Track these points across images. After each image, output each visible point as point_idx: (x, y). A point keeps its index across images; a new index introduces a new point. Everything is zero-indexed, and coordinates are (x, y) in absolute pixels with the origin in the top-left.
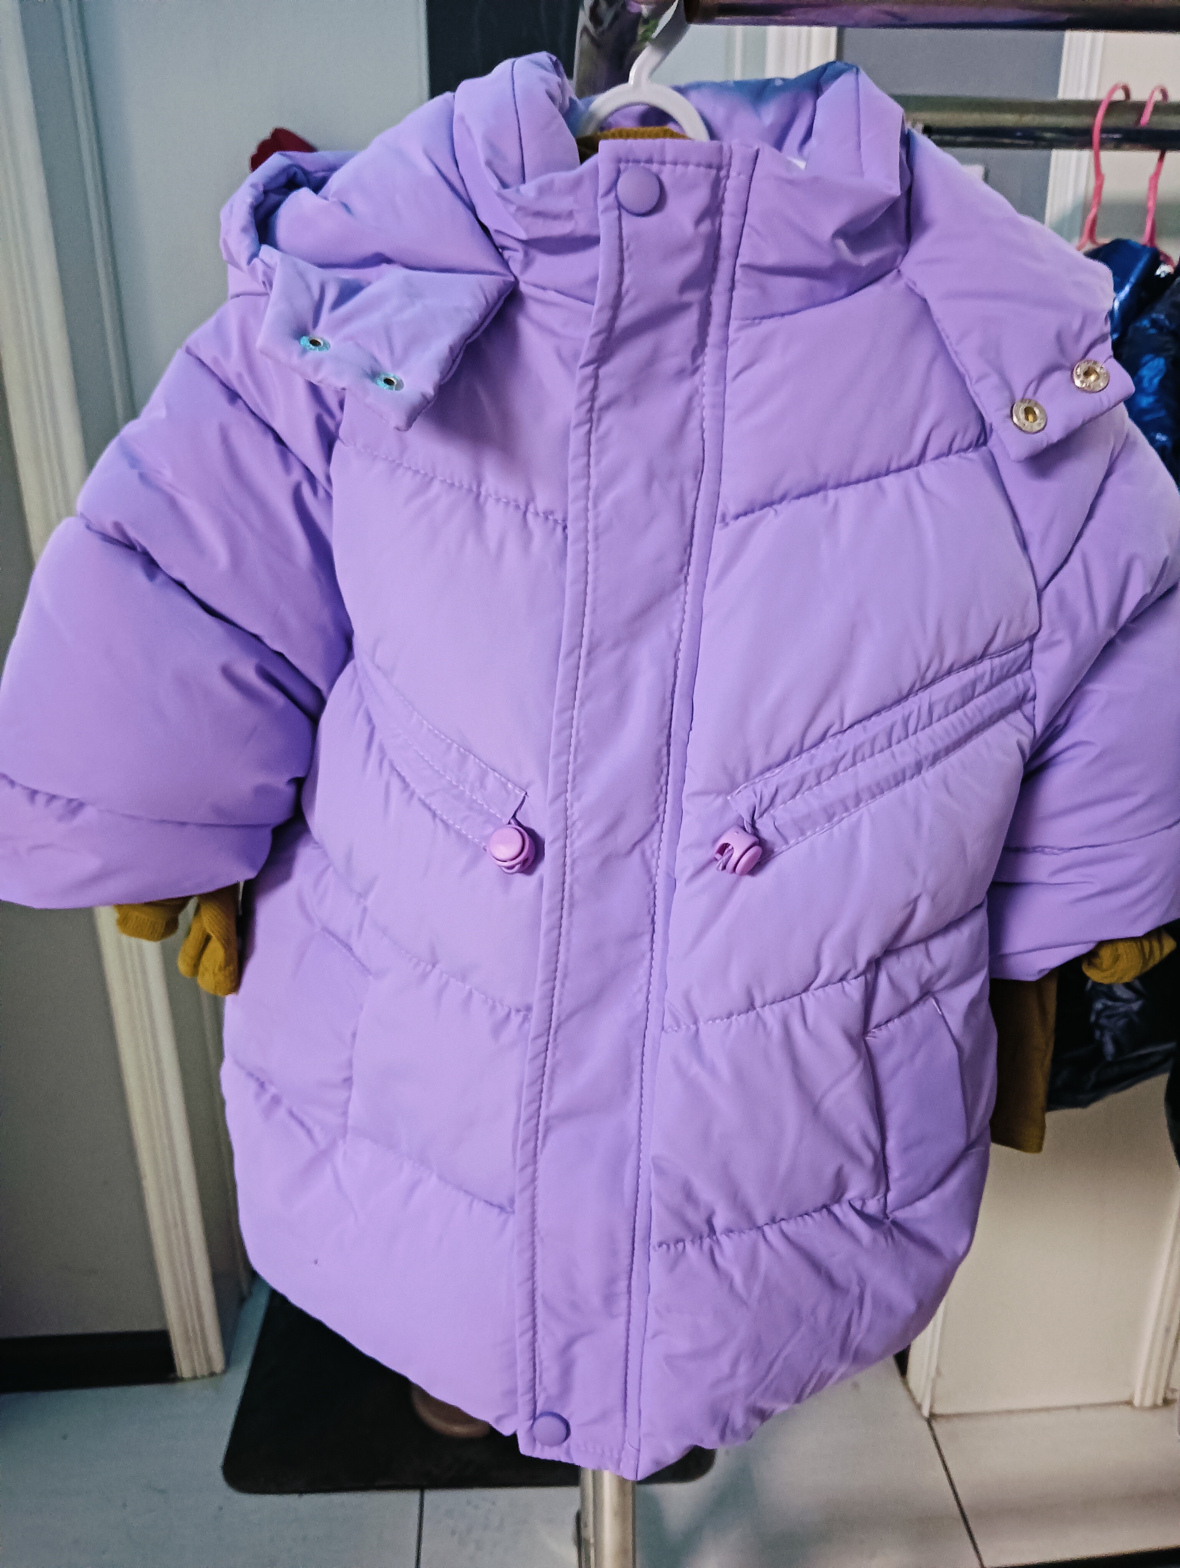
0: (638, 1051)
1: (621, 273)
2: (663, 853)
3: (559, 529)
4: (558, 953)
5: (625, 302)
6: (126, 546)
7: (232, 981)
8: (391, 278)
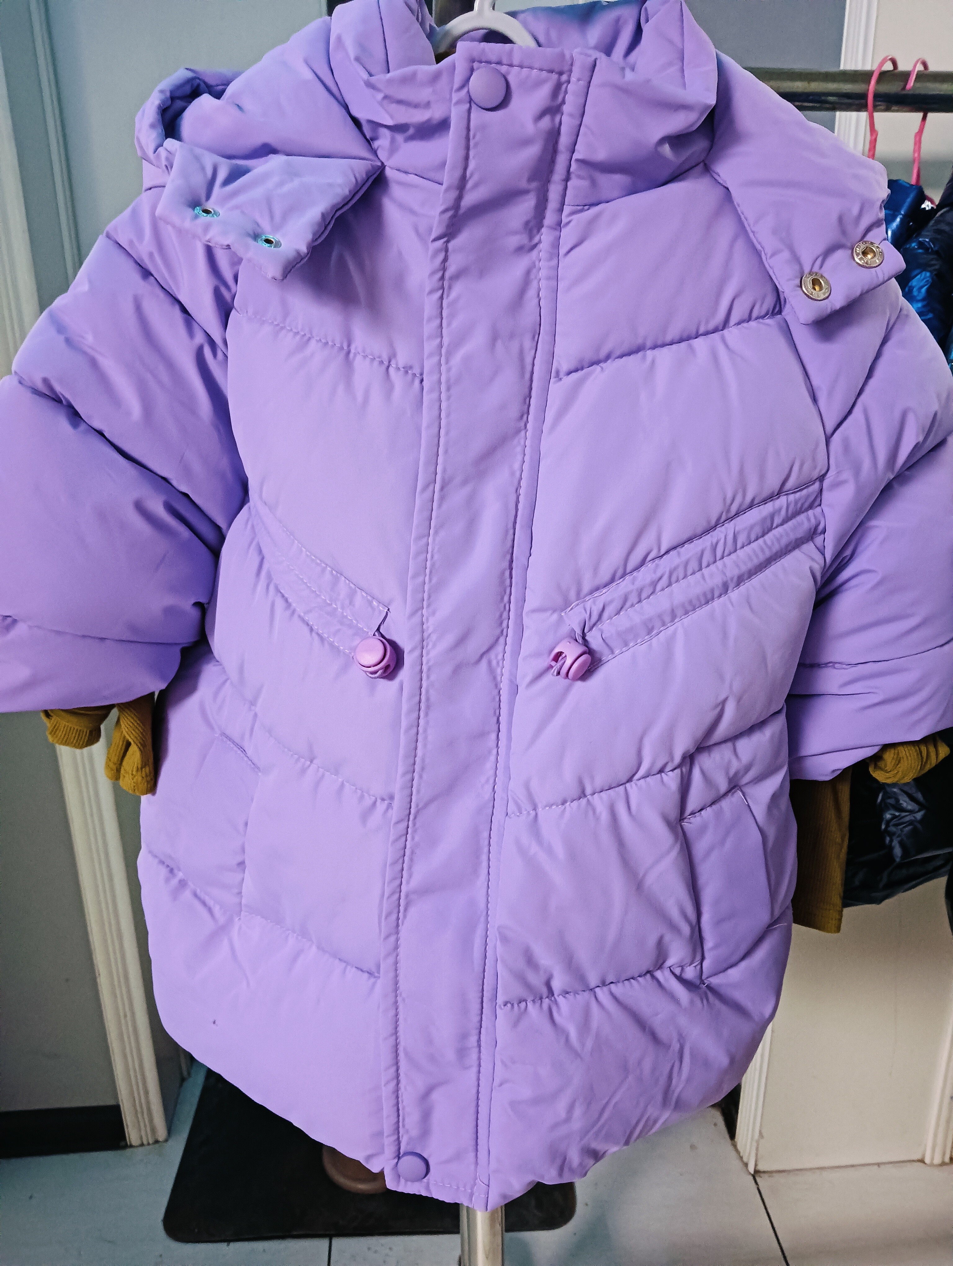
0: (486, 834)
1: (467, 158)
2: (507, 663)
3: (417, 382)
4: (416, 749)
5: (469, 185)
6: (53, 399)
7: (148, 782)
8: (275, 162)
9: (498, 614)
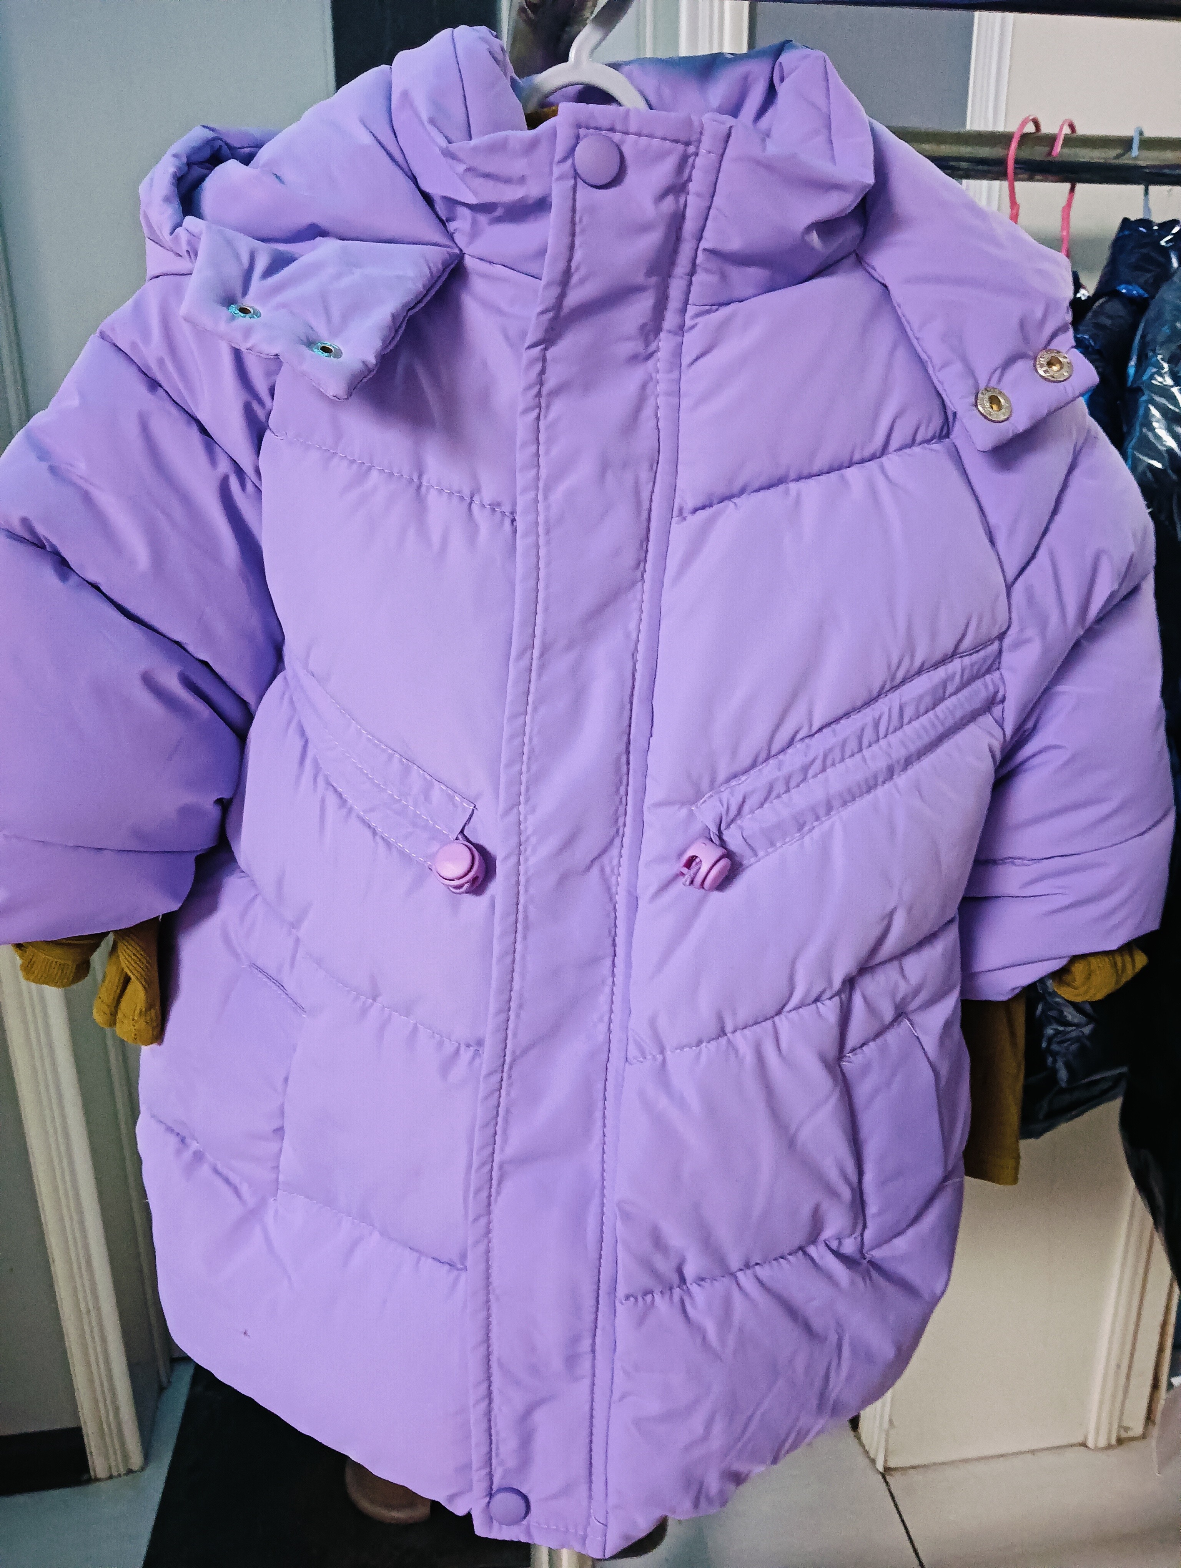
0: (600, 1086)
1: (572, 247)
2: (624, 870)
3: (507, 522)
4: (512, 980)
5: (575, 279)
6: (35, 544)
7: (153, 1028)
8: (326, 247)
9: (612, 811)
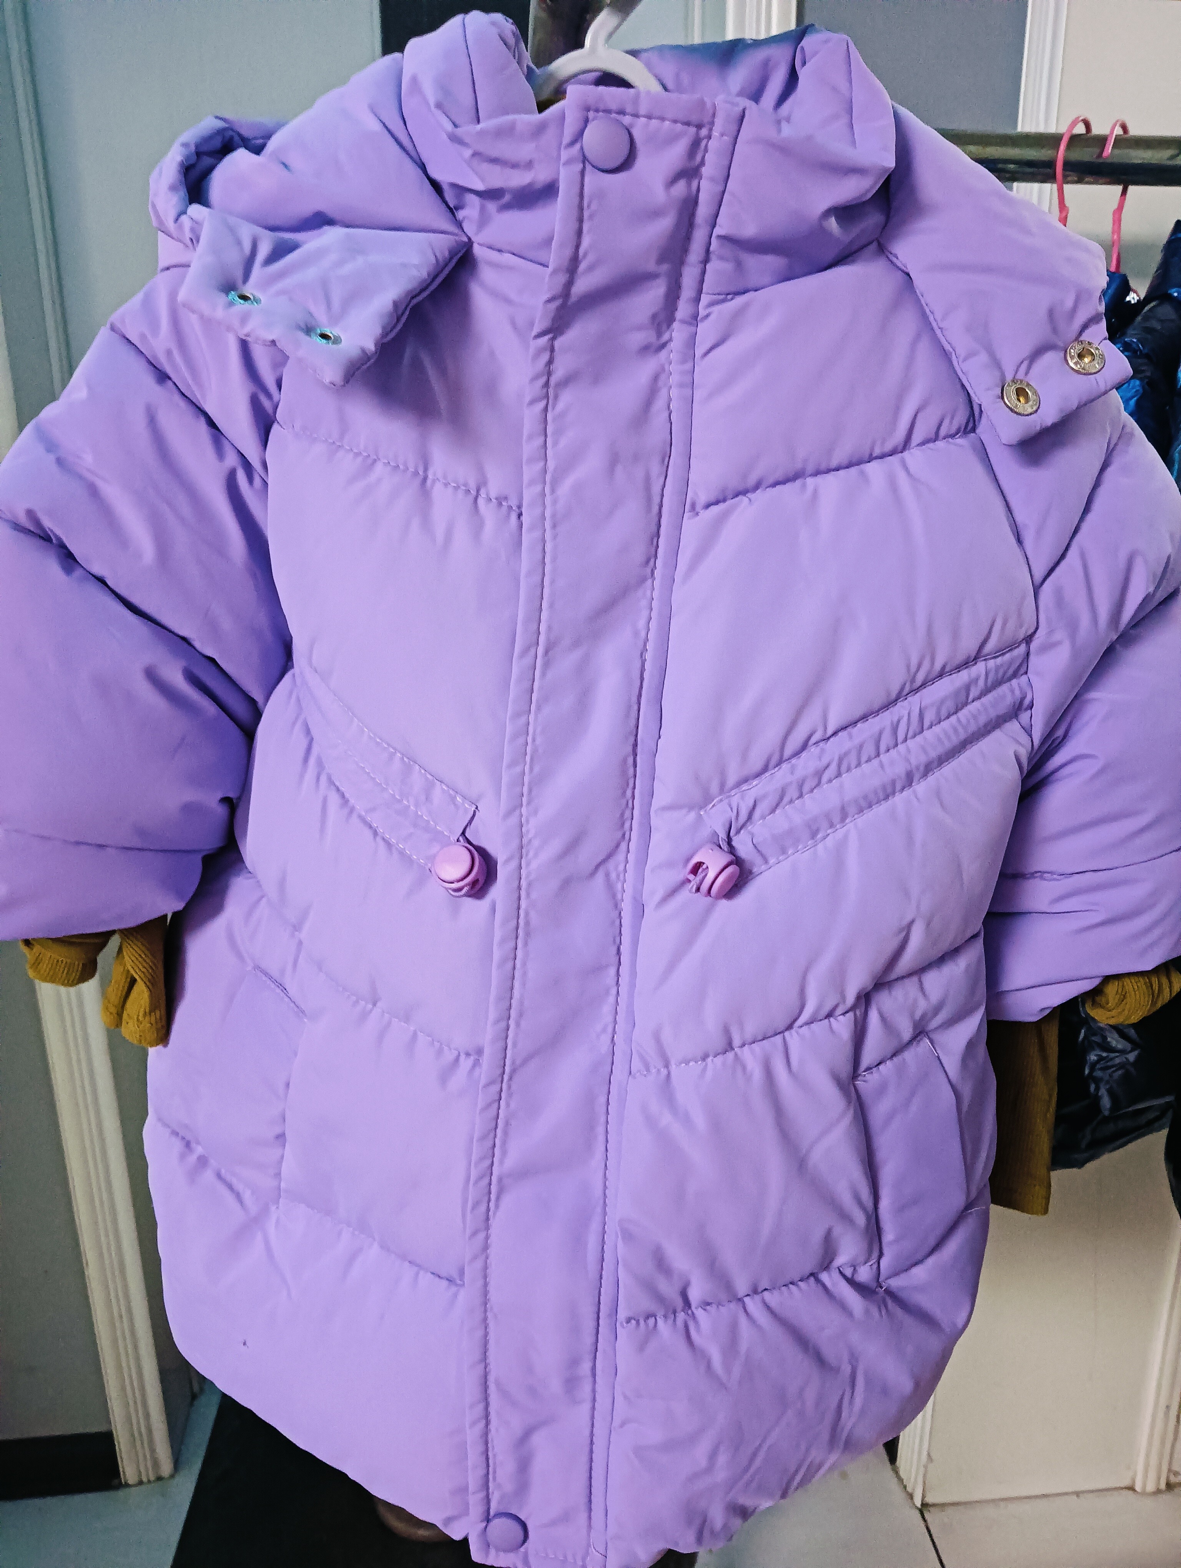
0: (602, 1100)
1: (579, 233)
2: (630, 875)
4: (512, 988)
5: (582, 266)
6: (40, 537)
7: (158, 1030)
8: (330, 235)
